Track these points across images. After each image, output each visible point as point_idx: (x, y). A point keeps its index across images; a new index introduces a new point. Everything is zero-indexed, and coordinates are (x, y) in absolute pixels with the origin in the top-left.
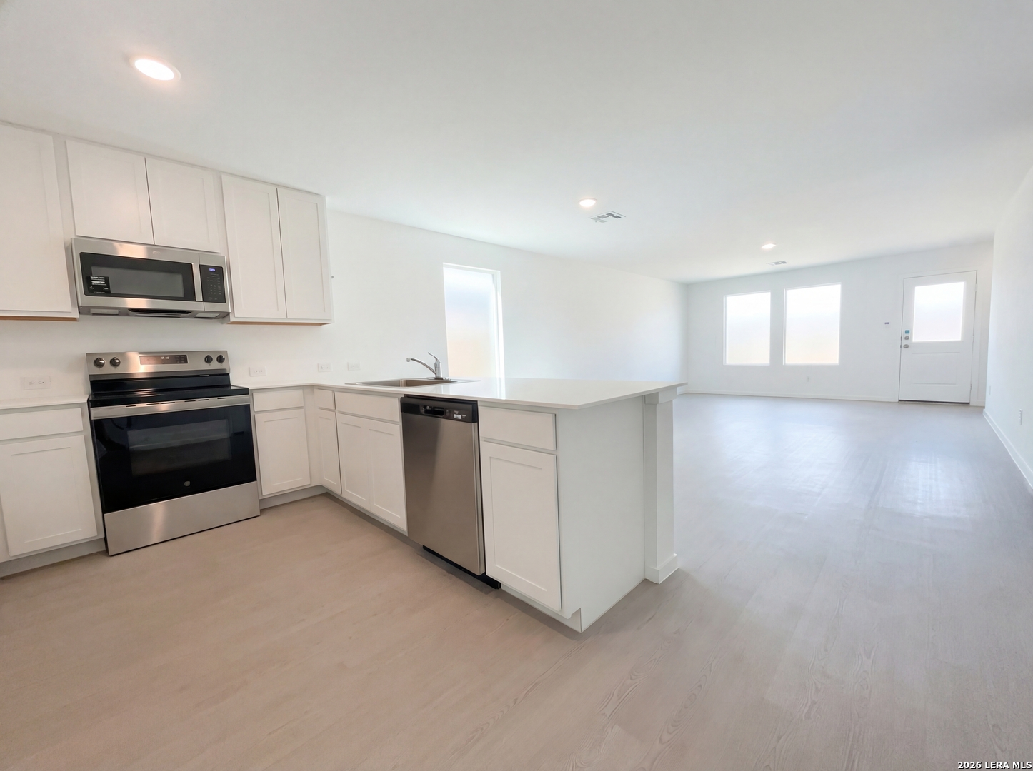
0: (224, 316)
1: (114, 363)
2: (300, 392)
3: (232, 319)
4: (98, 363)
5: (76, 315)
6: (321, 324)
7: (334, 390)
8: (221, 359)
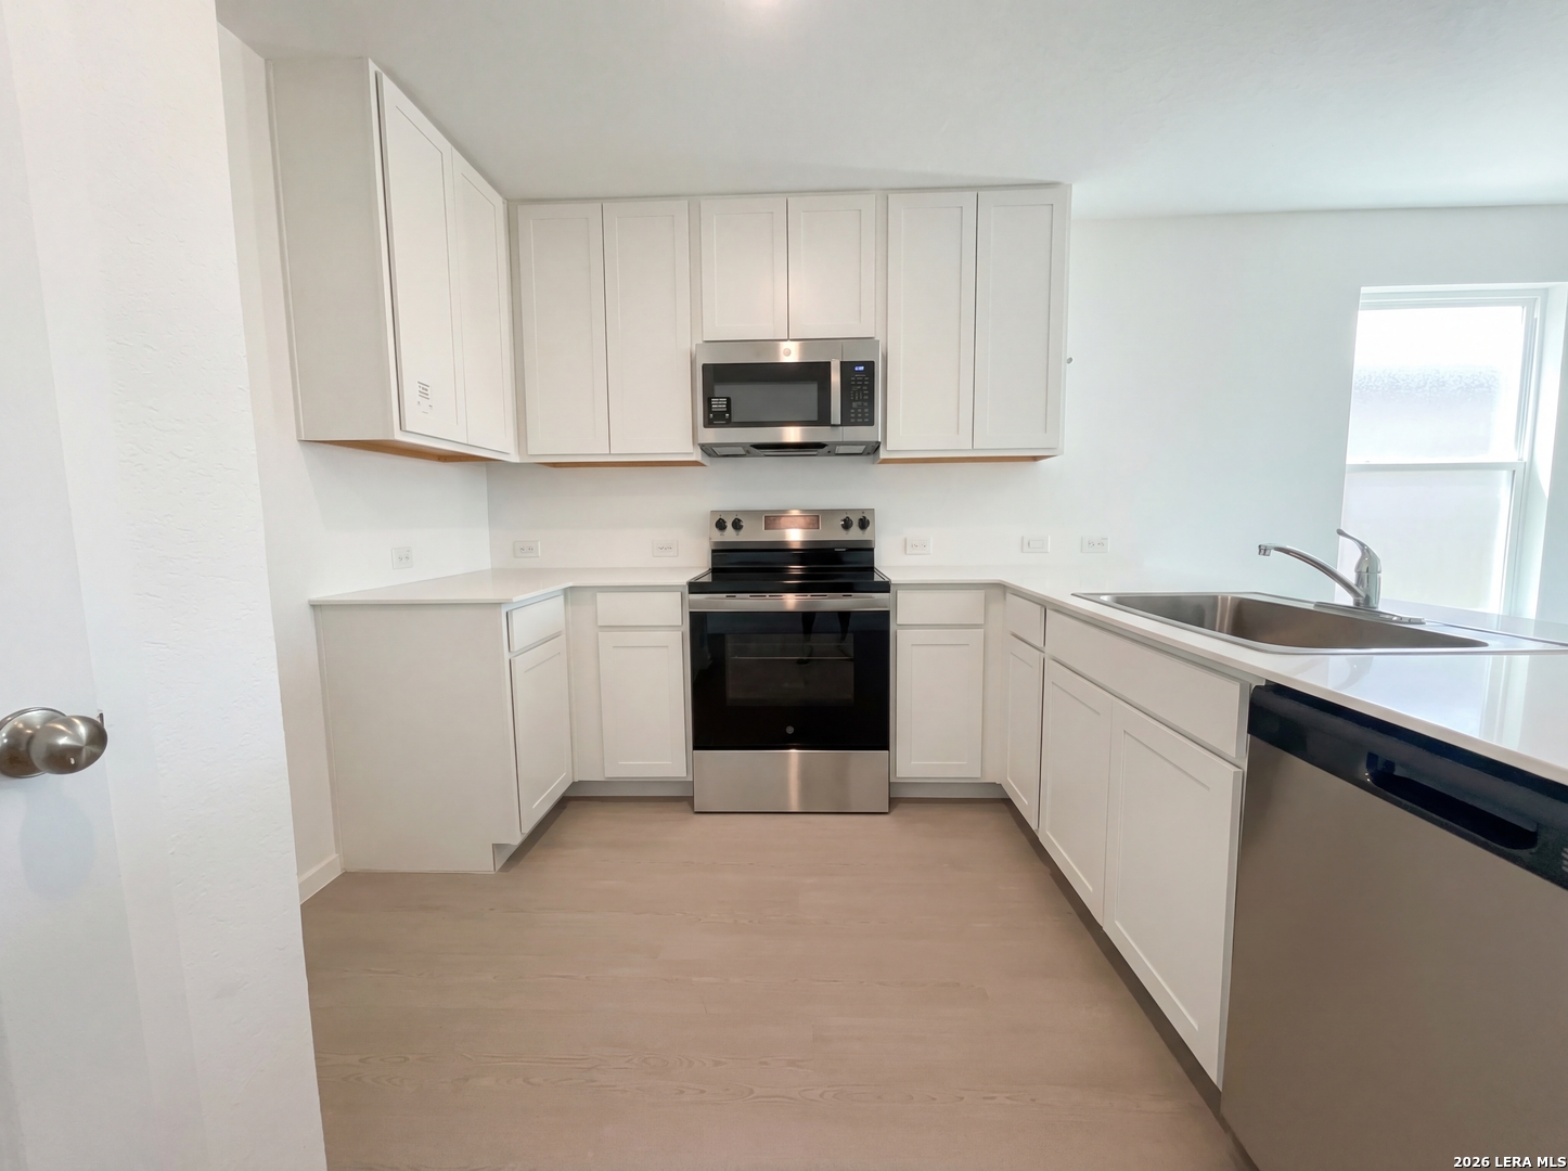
0: (873, 449)
1: (737, 525)
2: (980, 594)
3: (883, 455)
4: (721, 525)
5: (697, 456)
6: (1035, 459)
7: (1046, 606)
8: (864, 524)
